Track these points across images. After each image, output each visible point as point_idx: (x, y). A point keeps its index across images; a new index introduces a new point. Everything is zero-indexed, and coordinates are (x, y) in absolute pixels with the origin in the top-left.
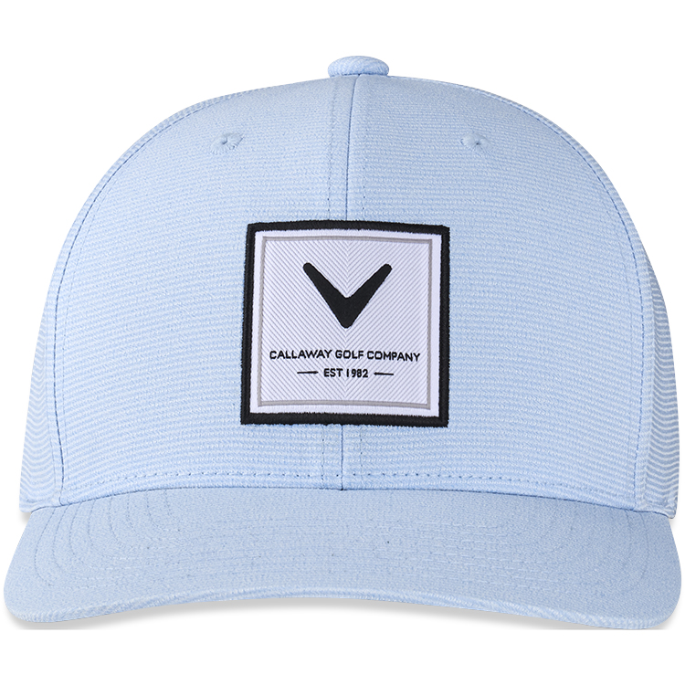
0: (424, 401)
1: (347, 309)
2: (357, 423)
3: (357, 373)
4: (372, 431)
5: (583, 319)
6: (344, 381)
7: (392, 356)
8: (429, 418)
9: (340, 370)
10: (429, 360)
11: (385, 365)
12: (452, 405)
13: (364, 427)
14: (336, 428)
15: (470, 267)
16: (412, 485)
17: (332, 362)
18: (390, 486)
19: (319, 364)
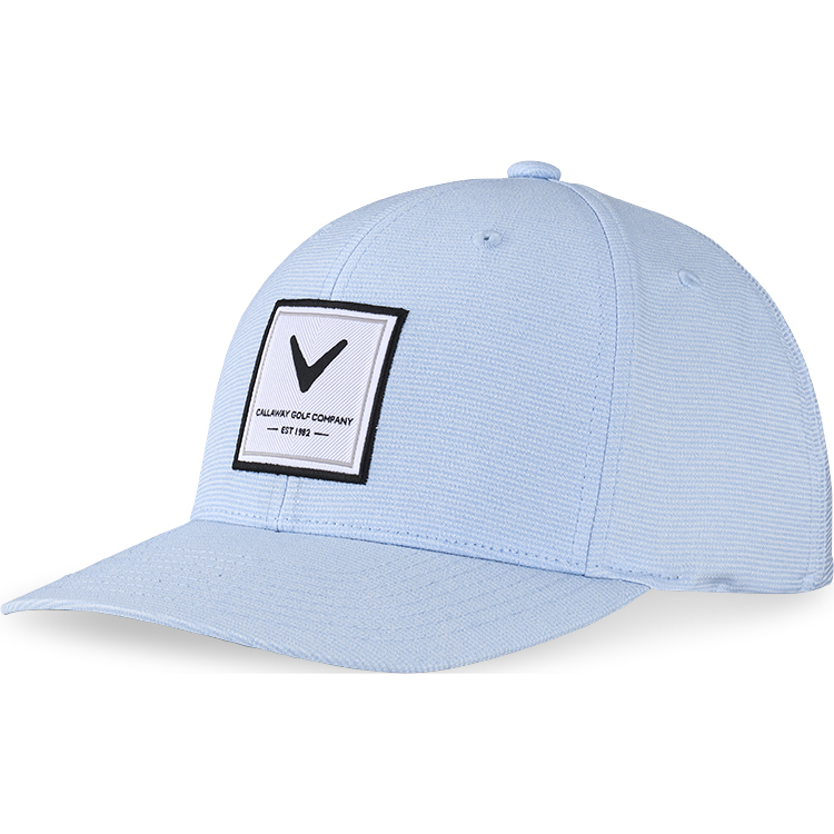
0: (349, 460)
1: (307, 375)
2: (297, 475)
3: (302, 432)
4: (306, 483)
5: (530, 400)
6: (293, 437)
7: (330, 419)
8: (351, 475)
9: (292, 428)
10: (360, 425)
11: (324, 427)
12: (373, 465)
13: (302, 479)
14: (283, 478)
15: (418, 346)
16: (329, 532)
17: (288, 421)
18: (313, 531)
19: (280, 422)
